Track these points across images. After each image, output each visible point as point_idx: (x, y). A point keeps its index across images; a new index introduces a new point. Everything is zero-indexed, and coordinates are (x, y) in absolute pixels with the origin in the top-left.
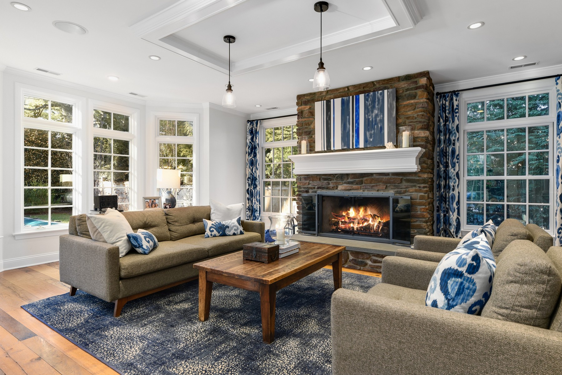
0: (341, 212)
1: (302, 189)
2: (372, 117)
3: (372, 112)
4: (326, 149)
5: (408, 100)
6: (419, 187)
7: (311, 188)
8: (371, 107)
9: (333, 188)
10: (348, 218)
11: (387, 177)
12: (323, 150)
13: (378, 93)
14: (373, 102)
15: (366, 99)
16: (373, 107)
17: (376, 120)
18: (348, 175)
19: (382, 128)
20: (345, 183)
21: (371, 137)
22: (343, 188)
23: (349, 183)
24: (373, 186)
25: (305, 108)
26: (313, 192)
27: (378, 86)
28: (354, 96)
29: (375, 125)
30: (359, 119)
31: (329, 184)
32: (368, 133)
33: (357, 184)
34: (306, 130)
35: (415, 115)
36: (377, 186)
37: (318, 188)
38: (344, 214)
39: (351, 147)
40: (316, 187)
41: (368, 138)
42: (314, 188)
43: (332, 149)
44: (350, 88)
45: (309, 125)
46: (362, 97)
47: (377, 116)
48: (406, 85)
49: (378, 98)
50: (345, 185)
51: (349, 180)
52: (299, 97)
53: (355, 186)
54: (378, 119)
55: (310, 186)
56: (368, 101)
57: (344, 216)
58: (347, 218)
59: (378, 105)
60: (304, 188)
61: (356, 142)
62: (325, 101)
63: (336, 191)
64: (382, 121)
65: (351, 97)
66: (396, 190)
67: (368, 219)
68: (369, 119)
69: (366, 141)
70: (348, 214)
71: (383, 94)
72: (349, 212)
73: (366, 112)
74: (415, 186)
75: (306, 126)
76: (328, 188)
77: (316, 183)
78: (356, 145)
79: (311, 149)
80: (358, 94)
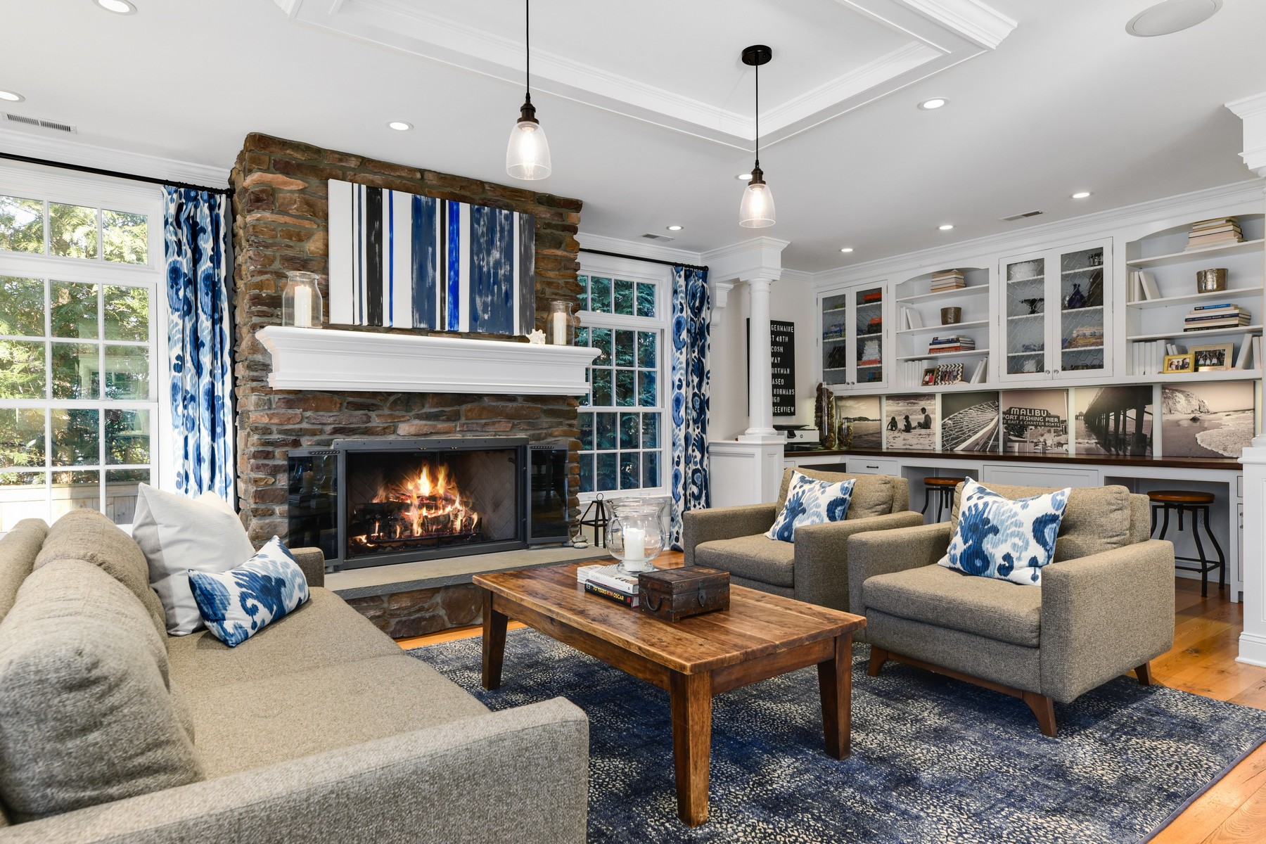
1: (275, 436)
2: (488, 264)
3: (489, 254)
4: (365, 323)
5: (550, 247)
6: (570, 425)
7: (313, 433)
8: (486, 241)
9: (384, 431)
11: (515, 404)
12: (357, 322)
13: (501, 213)
14: (491, 230)
15: (474, 220)
16: (491, 243)
17: (496, 274)
18: (422, 396)
19: (508, 296)
20: (419, 417)
21: (485, 311)
22: (413, 430)
23: (428, 417)
24: (486, 424)
25: (285, 183)
26: (319, 444)
27: (490, 195)
28: (447, 201)
29: (494, 284)
30: (457, 260)
31: (369, 419)
32: (478, 300)
33: (448, 420)
34: (290, 253)
35: (561, 282)
36: (494, 423)
37: (337, 431)
39: (438, 328)
40: (328, 429)
41: (480, 312)
42: (321, 432)
43: (386, 323)
44: (426, 175)
45: (300, 240)
46: (465, 209)
47: (498, 264)
48: (548, 215)
49: (501, 225)
50: (417, 422)
51: (427, 409)
52: (264, 142)
53: (441, 426)
54: (501, 272)
55: (305, 425)
56: (479, 224)
59: (500, 241)
60: (280, 432)
61: (450, 316)
62: (364, 188)
63: (392, 438)
64: (509, 279)
65: (438, 201)
66: (531, 432)
68: (480, 268)
69: (474, 317)
71: (509, 218)
73: (475, 249)
74: (561, 424)
75: (287, 241)
76: (367, 432)
77: (329, 419)
78: (451, 325)
79: (322, 315)
80: (456, 199)
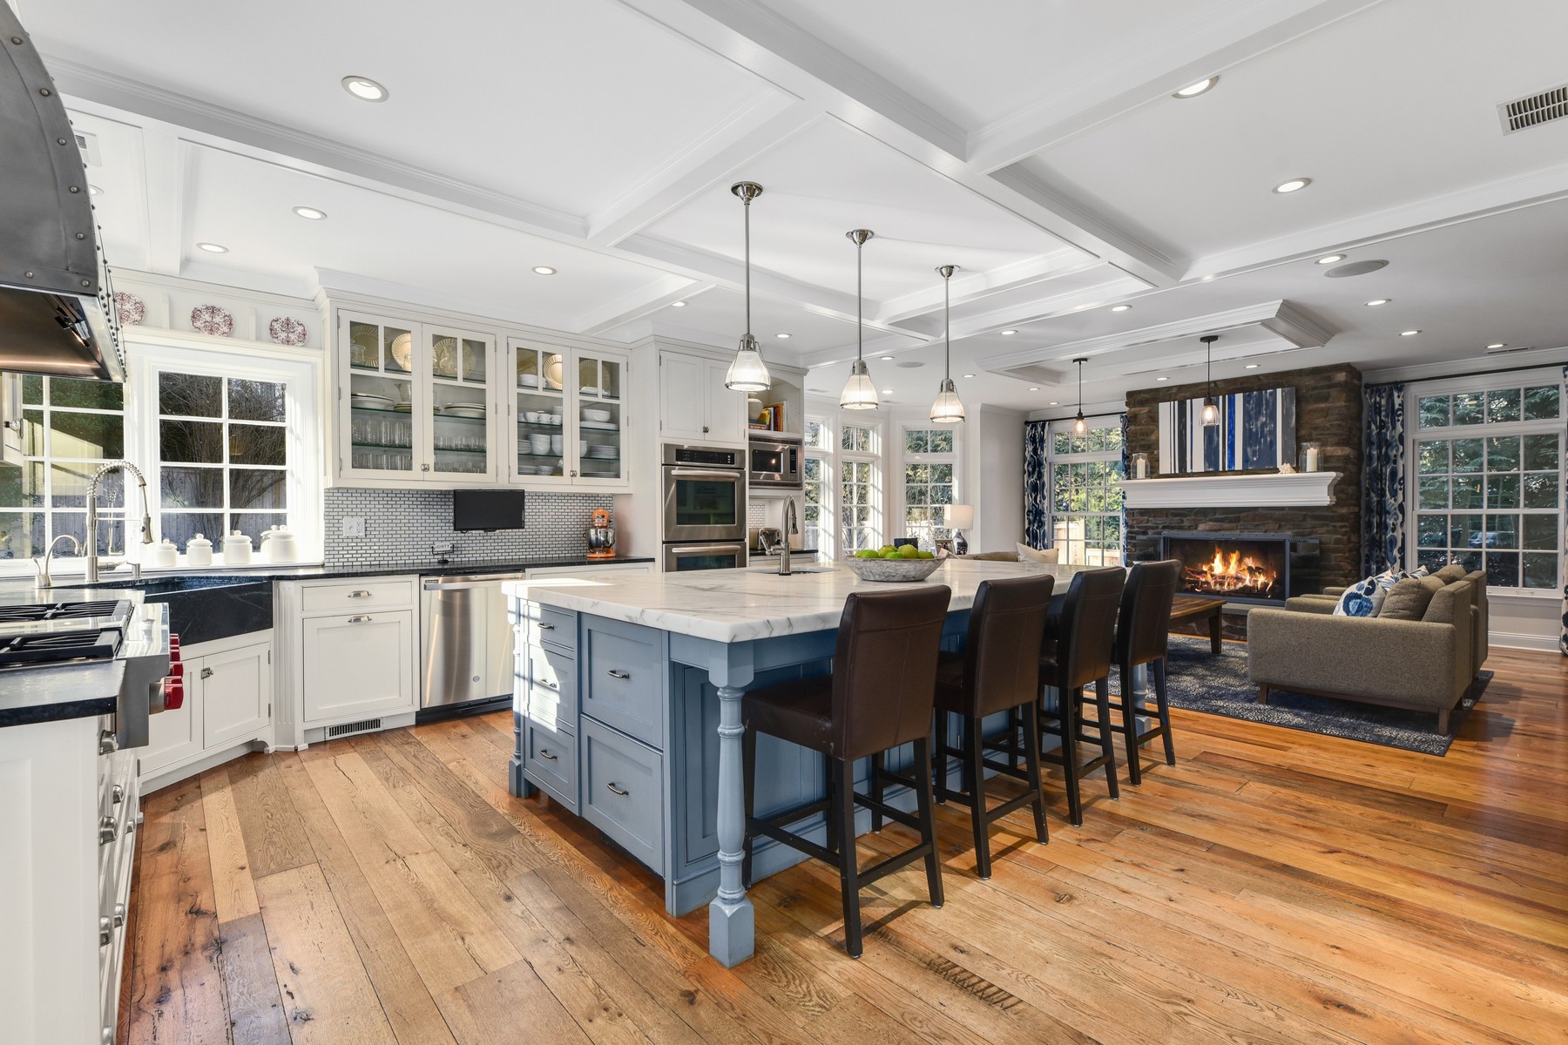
0: (1199, 565)
1: (1136, 529)
2: (1257, 426)
3: (1257, 420)
4: (1177, 472)
5: (1315, 403)
6: (1334, 526)
7: (1152, 528)
8: (1255, 413)
9: (1190, 528)
10: (1212, 576)
11: (1281, 512)
12: (1173, 472)
13: (1266, 393)
14: (1259, 404)
15: (1246, 401)
16: (1259, 413)
17: (1262, 432)
18: (1214, 509)
19: (1273, 443)
20: (1210, 520)
21: (1254, 455)
22: (1207, 527)
23: (1216, 520)
24: (1257, 525)
25: (1141, 411)
26: (1155, 533)
27: (1265, 381)
28: (1227, 395)
29: (1261, 438)
30: (1234, 428)
31: (1182, 522)
32: (1249, 450)
33: (1231, 522)
34: (1143, 443)
35: (1328, 425)
36: (1264, 524)
37: (1164, 528)
38: (1205, 568)
39: (1221, 469)
40: (1161, 526)
41: (1250, 457)
42: (1157, 528)
43: (1189, 471)
44: (1218, 383)
45: (1148, 436)
46: (1239, 398)
47: (1264, 425)
48: (1312, 382)
49: (1266, 400)
50: (1211, 523)
51: (1217, 516)
52: (1130, 395)
53: (1226, 525)
54: (1267, 430)
55: (1149, 524)
56: (1249, 403)
57: (1206, 572)
58: (1209, 576)
59: (1266, 410)
60: (1138, 527)
61: (1229, 462)
62: (1176, 402)
63: (1195, 532)
64: (1273, 432)
65: (1221, 397)
66: (1294, 531)
67: (1244, 577)
68: (1251, 430)
69: (1246, 460)
70: (1211, 569)
71: (1274, 395)
72: (1213, 565)
73: (1246, 419)
74: (1327, 525)
75: (1142, 437)
76: (1180, 528)
77: (1160, 521)
78: (1229, 467)
79: (1153, 471)
80: (1232, 394)
